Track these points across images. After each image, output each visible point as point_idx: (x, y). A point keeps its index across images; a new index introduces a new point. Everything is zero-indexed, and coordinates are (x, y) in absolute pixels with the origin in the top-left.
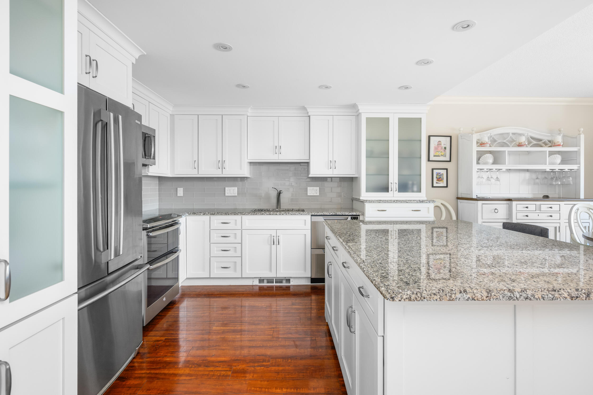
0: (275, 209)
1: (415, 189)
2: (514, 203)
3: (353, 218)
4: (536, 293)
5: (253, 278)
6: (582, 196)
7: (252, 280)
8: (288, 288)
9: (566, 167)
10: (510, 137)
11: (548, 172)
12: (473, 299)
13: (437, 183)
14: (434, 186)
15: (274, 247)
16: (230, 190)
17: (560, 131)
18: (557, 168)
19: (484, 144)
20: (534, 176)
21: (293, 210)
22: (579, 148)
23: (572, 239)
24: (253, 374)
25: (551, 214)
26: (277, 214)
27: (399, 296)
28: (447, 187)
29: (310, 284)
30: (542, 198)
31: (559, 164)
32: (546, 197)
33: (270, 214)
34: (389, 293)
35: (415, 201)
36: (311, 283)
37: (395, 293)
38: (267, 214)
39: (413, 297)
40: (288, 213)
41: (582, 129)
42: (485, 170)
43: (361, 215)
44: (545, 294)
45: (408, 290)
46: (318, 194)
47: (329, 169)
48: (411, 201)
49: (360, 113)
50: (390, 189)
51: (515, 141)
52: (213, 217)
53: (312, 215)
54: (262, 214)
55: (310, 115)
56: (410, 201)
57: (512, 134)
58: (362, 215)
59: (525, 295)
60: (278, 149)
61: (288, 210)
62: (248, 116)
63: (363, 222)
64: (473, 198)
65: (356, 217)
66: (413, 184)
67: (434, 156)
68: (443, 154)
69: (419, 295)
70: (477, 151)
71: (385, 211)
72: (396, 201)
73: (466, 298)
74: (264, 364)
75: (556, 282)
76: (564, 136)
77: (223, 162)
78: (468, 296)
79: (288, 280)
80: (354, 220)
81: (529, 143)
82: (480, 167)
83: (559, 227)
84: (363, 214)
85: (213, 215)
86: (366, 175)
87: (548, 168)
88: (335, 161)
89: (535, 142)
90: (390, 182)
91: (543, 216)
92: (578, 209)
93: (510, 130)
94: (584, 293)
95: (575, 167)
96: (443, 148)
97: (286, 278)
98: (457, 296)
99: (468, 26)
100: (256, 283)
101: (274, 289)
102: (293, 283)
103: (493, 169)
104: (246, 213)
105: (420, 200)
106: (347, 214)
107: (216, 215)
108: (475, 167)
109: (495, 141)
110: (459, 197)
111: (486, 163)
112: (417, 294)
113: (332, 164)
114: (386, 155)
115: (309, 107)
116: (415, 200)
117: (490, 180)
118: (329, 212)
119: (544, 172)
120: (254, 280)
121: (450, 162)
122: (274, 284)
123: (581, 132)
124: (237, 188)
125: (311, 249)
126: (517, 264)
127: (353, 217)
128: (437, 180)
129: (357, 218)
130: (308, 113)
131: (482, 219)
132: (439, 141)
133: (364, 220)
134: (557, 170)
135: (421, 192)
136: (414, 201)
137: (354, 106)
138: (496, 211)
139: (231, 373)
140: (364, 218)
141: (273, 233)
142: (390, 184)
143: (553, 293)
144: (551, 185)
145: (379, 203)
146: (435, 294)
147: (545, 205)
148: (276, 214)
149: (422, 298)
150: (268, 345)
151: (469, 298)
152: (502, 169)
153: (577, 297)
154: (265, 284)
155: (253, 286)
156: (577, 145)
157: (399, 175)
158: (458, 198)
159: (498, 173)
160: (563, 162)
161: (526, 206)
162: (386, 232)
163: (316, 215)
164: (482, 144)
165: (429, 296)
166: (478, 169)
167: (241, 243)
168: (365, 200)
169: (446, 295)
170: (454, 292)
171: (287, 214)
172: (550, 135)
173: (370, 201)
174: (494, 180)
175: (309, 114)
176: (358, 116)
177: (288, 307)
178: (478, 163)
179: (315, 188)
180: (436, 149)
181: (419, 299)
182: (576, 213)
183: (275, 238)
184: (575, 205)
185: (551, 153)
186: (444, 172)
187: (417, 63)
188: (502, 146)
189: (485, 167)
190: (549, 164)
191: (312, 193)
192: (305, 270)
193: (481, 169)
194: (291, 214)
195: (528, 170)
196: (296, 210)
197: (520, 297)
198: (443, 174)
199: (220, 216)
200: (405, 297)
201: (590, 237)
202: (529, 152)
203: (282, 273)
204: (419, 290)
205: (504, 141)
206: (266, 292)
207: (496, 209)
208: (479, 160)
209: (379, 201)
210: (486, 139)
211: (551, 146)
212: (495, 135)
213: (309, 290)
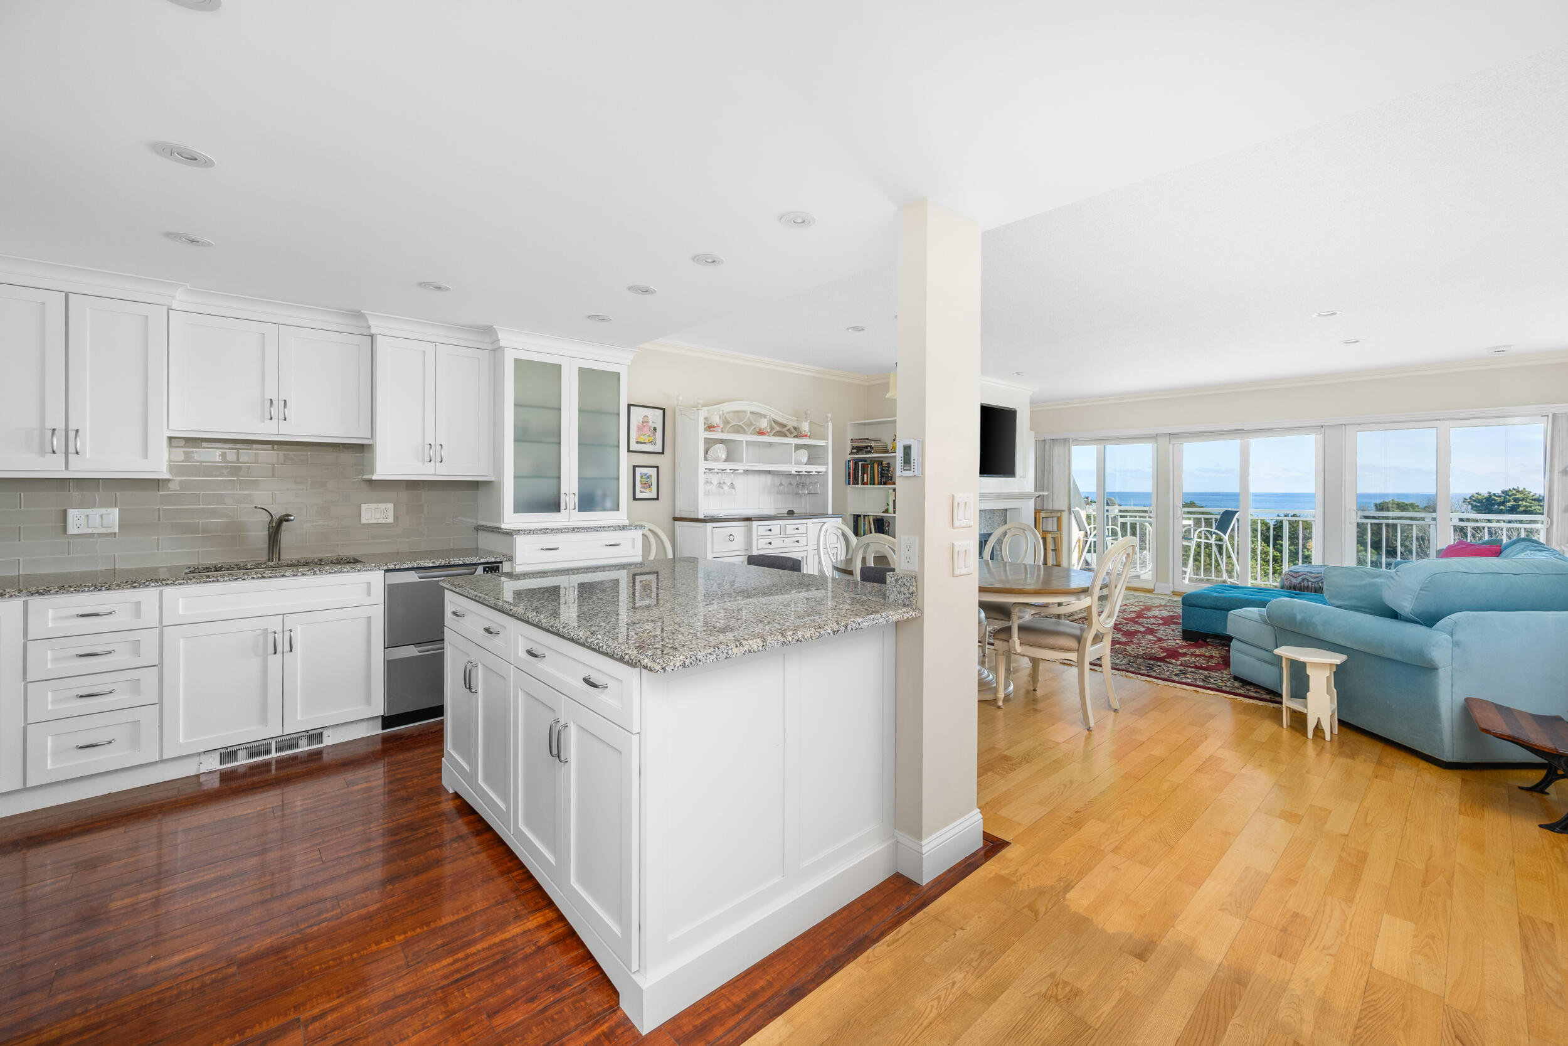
0: (265, 564)
1: (608, 504)
2: (755, 524)
3: (487, 569)
4: (806, 633)
5: (199, 754)
6: (830, 512)
7: (196, 760)
8: (318, 754)
9: (814, 469)
10: (746, 418)
11: (793, 474)
12: (750, 652)
13: (641, 492)
14: (637, 497)
15: (274, 661)
16: (87, 516)
17: (806, 414)
18: (804, 469)
19: (714, 427)
20: (777, 480)
21: (321, 561)
22: (826, 442)
23: (821, 570)
24: (303, 945)
25: (796, 539)
26: (287, 574)
27: (672, 664)
28: (657, 499)
29: (380, 731)
30: (786, 515)
31: (806, 464)
32: (791, 514)
33: (264, 577)
34: (658, 664)
35: (612, 528)
36: (383, 728)
37: (666, 662)
38: (253, 578)
39: (688, 662)
40: (320, 571)
41: (830, 415)
42: (716, 471)
43: (506, 560)
44: (813, 633)
45: (680, 655)
46: (391, 520)
47: (426, 463)
48: (604, 527)
49: (500, 347)
50: (563, 506)
51: (754, 425)
52: (35, 602)
53: (386, 571)
54: (236, 579)
55: (373, 334)
56: (602, 529)
57: (750, 413)
58: (509, 560)
59: (796, 638)
60: (275, 407)
61: (306, 563)
62: (169, 309)
63: (510, 575)
64: (700, 517)
65: (494, 567)
66: (604, 496)
67: (638, 443)
68: (651, 439)
69: (694, 658)
70: (705, 438)
71: (557, 549)
72: (578, 528)
73: (743, 652)
74: (326, 917)
75: (820, 619)
76: (811, 423)
77: (72, 434)
78: (745, 649)
79: (316, 736)
80: (491, 572)
81: (772, 428)
82: (710, 465)
83: (807, 557)
84: (511, 559)
85: (42, 594)
86: (515, 477)
87: (793, 469)
88: (441, 445)
89: (778, 429)
90: (562, 492)
91: (789, 542)
92: (827, 530)
93: (748, 407)
94: (843, 626)
95: (822, 469)
96: (652, 429)
97: (310, 733)
98: (734, 651)
99: (714, 262)
100: (213, 764)
101: (273, 767)
102: (329, 739)
103: (726, 470)
104: (177, 579)
105: (619, 526)
106: (475, 561)
107: (57, 593)
108: (703, 465)
109: (728, 423)
110: (676, 516)
111: (716, 460)
112: (691, 657)
113: (432, 452)
114: (555, 437)
115: (376, 315)
116: (612, 526)
117: (722, 488)
118: (432, 561)
119: (789, 475)
120: (203, 758)
121: (663, 455)
122: (274, 755)
123: (829, 419)
124: (117, 510)
125: (385, 648)
126: (780, 607)
127: (489, 567)
128: (642, 487)
129: (498, 568)
130: (369, 327)
131: (713, 552)
132: (646, 416)
133: (513, 572)
134: (804, 473)
135: (618, 510)
136: (609, 527)
137: (488, 331)
138: (732, 538)
139: (236, 968)
140: (512, 567)
141: (274, 624)
142: (562, 496)
143: (819, 630)
144: (797, 494)
145: (545, 535)
146: (710, 654)
147: (791, 525)
148: (283, 576)
149: (698, 662)
150: (320, 880)
151: (746, 651)
152: (737, 470)
153: (838, 631)
154: (243, 761)
155: (198, 776)
156: (825, 438)
157: (579, 478)
158: (675, 519)
159: (732, 475)
160: (811, 461)
161: (769, 527)
162: (555, 591)
163: (398, 569)
164: (710, 428)
165: (705, 657)
166: (706, 469)
167: (160, 666)
168: (516, 529)
169: (722, 652)
170: (730, 648)
171: (318, 572)
172: (795, 419)
173: (525, 531)
174: (727, 488)
175: (373, 331)
176: (496, 351)
177: (338, 792)
178: (706, 459)
179: (382, 506)
180: (640, 429)
181: (694, 663)
182: (825, 535)
183: (279, 637)
184: (825, 523)
185: (798, 447)
186: (653, 472)
187: (630, 289)
188: (737, 432)
189: (716, 466)
190: (795, 464)
191: (376, 519)
192: (368, 700)
193: (710, 469)
194: (330, 573)
195: (769, 472)
196: (332, 561)
197: (792, 641)
198: (651, 476)
199: (72, 595)
200: (678, 664)
201: (839, 567)
202: (770, 444)
203: (299, 721)
204: (692, 653)
205: (740, 424)
206: (249, 780)
207: (731, 535)
208: (707, 454)
209: (545, 531)
210: (716, 420)
211: (796, 437)
212: (727, 413)
213: (379, 747)
